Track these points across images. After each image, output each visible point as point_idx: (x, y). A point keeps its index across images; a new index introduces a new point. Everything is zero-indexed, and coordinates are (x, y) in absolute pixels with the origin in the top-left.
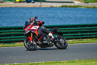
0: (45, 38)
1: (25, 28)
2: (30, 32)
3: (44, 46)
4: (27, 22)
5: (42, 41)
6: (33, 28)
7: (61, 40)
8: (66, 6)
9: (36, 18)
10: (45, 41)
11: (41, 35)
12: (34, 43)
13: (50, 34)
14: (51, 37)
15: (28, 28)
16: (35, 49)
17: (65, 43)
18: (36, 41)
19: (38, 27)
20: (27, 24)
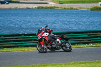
0: (53, 43)
1: (38, 34)
2: (42, 38)
3: (53, 49)
4: (39, 30)
5: (51, 45)
6: (44, 35)
7: (67, 44)
8: (42, 8)
9: (46, 27)
10: (54, 45)
11: (50, 40)
12: (45, 47)
14: (58, 42)
15: (40, 34)
16: (46, 52)
17: (70, 47)
18: (47, 45)
19: (48, 34)
20: (39, 32)
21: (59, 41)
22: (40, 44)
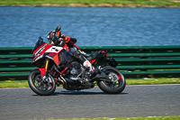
7: (111, 76)
13: (87, 63)
14: (87, 69)
19: (60, 49)
21: (90, 65)
22: (37, 74)
